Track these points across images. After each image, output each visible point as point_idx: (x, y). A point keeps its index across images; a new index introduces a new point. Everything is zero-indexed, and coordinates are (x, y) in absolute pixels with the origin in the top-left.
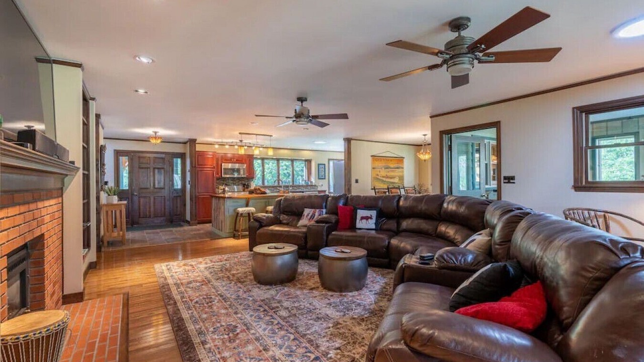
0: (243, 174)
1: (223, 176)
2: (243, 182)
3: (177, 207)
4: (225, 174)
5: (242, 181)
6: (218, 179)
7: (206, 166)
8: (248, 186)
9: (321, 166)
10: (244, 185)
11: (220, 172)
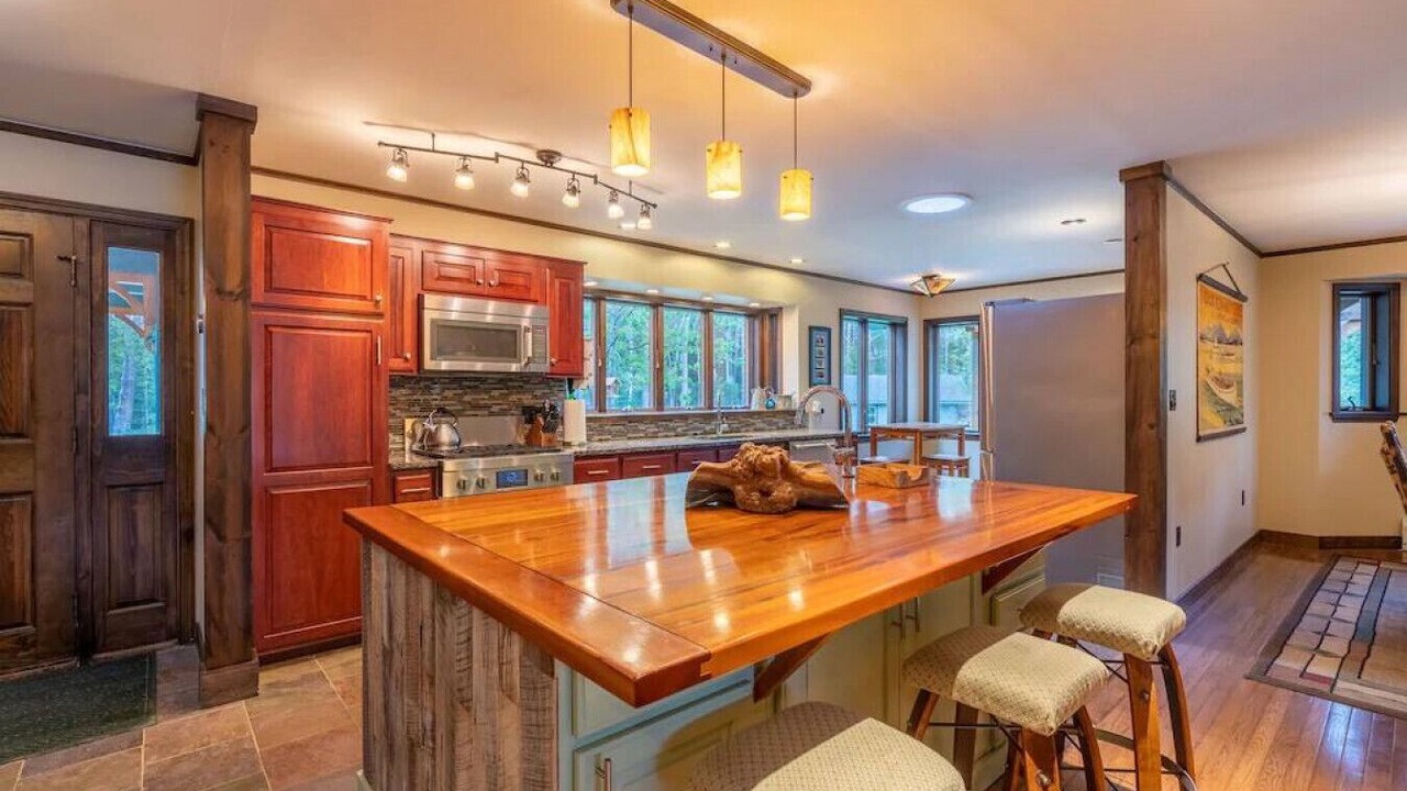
0: (533, 353)
1: (429, 364)
2: (527, 400)
3: (132, 553)
4: (439, 352)
5: (520, 390)
6: (397, 381)
7: (327, 302)
8: (554, 417)
9: (817, 335)
10: (530, 414)
11: (409, 341)
